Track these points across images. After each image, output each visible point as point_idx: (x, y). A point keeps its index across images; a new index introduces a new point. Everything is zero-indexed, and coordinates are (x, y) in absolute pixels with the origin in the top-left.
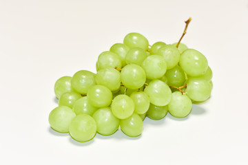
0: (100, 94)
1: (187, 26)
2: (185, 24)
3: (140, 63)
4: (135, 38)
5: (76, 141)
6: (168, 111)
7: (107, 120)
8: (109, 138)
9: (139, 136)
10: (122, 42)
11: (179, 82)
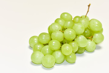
0: (55, 44)
1: (89, 8)
2: (88, 7)
3: (72, 28)
4: (66, 15)
5: (45, 67)
6: (85, 49)
7: (59, 56)
8: (60, 65)
9: (74, 63)
10: (59, 17)
11: (89, 35)
